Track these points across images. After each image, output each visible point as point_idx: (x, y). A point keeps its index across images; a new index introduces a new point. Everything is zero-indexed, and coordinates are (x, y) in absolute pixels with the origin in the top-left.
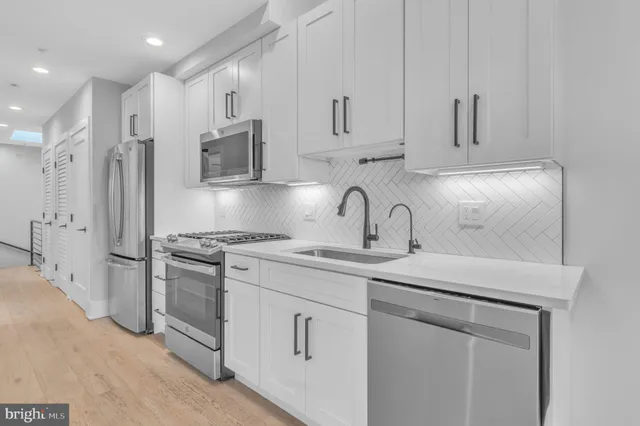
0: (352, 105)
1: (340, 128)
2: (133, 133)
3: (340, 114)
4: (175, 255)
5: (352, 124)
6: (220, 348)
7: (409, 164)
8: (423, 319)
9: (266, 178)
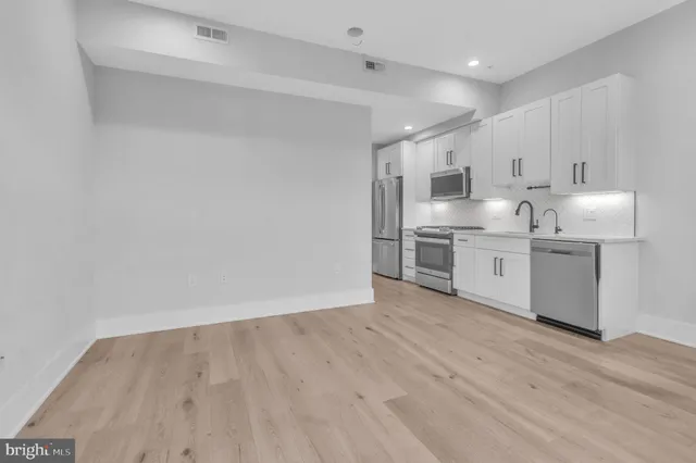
0: (524, 163)
1: (517, 173)
2: (388, 173)
3: (517, 167)
4: (420, 235)
5: (524, 172)
6: (451, 279)
7: (553, 190)
8: (554, 252)
9: (472, 196)
